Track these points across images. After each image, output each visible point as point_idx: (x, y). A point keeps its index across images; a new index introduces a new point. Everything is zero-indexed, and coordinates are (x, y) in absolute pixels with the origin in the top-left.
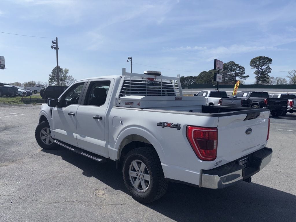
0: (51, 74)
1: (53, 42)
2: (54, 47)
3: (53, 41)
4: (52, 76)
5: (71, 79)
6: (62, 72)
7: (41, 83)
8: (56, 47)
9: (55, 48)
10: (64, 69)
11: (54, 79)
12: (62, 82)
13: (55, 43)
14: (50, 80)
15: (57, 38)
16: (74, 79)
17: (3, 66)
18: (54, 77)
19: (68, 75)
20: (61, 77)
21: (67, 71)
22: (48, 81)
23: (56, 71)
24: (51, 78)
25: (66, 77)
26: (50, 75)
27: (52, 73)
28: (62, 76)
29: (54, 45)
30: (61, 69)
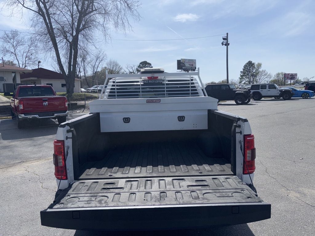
0: (242, 70)
1: (224, 39)
2: (224, 43)
3: (224, 37)
4: (243, 73)
5: (264, 74)
6: (254, 67)
7: (234, 80)
8: (226, 43)
9: (225, 45)
10: (256, 63)
11: (246, 76)
12: (254, 78)
13: (226, 39)
14: (241, 77)
15: (227, 34)
16: (268, 74)
17: (194, 68)
18: (245, 73)
19: (261, 70)
20: (252, 73)
21: (259, 65)
22: (239, 78)
23: (247, 67)
24: (242, 74)
25: (259, 72)
26: (241, 72)
27: (244, 70)
28: (254, 71)
29: (224, 41)
30: (253, 64)
